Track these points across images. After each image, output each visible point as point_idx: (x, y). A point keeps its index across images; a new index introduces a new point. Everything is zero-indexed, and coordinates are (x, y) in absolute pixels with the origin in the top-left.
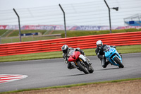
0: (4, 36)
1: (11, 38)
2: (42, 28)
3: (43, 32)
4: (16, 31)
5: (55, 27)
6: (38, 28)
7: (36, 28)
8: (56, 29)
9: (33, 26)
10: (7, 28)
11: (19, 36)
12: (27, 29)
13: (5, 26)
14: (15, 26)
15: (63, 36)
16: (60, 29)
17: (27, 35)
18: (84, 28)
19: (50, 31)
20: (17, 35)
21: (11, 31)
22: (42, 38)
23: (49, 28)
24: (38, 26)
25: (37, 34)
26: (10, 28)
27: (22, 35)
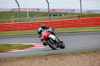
0: (38, 16)
1: (43, 17)
2: (64, 11)
3: (65, 14)
4: (46, 13)
5: (74, 10)
6: (62, 11)
7: (60, 11)
8: (75, 12)
9: (58, 10)
10: (40, 11)
11: (48, 17)
12: (54, 12)
13: (38, 9)
14: (46, 9)
15: (79, 17)
16: (77, 12)
17: (54, 16)
18: (94, 12)
19: (70, 13)
20: (47, 16)
21: (42, 13)
22: (65, 18)
23: (69, 12)
24: (62, 10)
25: (61, 15)
26: (42, 11)
27: (50, 16)
